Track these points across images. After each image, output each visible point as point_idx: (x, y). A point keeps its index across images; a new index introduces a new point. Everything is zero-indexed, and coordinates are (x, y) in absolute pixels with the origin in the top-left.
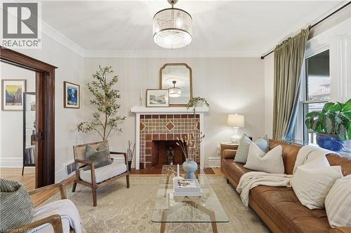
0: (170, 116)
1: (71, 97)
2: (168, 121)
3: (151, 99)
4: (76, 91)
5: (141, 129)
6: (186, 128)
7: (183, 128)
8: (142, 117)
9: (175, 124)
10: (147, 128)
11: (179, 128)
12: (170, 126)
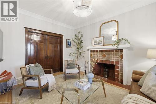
0: (104, 51)
1: (69, 44)
2: (103, 53)
3: (95, 43)
4: (71, 42)
5: (91, 56)
6: (113, 57)
7: (111, 57)
8: (91, 51)
9: (107, 55)
10: (93, 56)
11: (109, 57)
12: (104, 56)
